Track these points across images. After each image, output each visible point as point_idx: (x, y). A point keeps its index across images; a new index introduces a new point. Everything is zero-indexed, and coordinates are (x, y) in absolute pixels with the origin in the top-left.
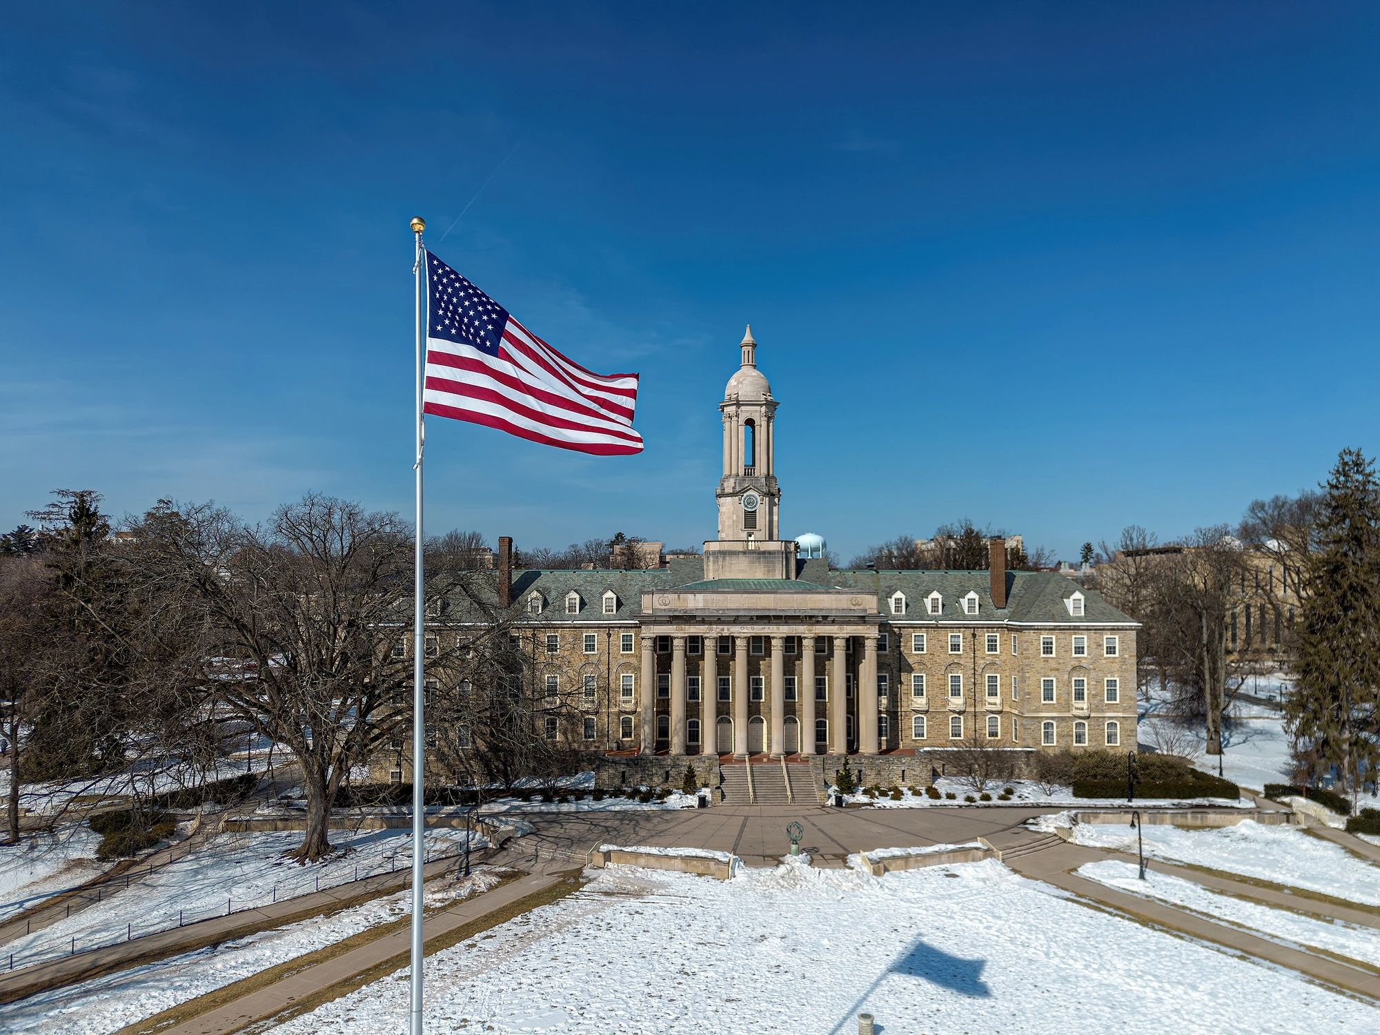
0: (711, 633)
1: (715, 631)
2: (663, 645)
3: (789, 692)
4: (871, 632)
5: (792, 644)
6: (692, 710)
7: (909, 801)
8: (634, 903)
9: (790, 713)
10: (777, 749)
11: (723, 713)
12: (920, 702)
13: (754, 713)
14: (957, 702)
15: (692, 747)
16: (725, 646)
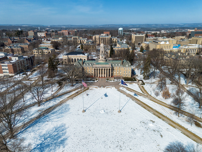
0: (98, 68)
1: (99, 68)
2: (95, 69)
3: (105, 72)
4: (111, 68)
5: (105, 69)
6: (97, 73)
7: (112, 81)
8: (92, 90)
9: (104, 74)
10: (103, 77)
11: (99, 74)
12: (115, 72)
13: (102, 74)
14: (118, 72)
15: (97, 76)
16: (100, 69)
